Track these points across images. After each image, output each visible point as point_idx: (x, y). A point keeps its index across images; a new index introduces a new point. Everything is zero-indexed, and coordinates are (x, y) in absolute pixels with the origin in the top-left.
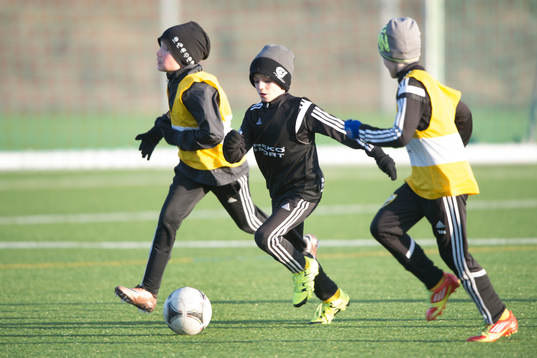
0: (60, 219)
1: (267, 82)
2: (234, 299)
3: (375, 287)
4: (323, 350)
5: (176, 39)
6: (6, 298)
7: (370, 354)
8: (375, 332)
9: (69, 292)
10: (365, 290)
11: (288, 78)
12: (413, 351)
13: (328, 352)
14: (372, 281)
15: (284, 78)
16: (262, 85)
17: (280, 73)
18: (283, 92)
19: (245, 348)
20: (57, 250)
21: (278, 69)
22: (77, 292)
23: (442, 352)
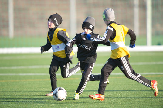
0: (41, 67)
1: (87, 29)
2: (91, 90)
3: (132, 86)
4: (117, 104)
5: (55, 19)
6: (26, 90)
7: (130, 105)
8: (132, 99)
9: (44, 88)
10: (129, 87)
11: (93, 28)
12: (143, 105)
13: (118, 105)
14: (131, 85)
15: (92, 28)
16: (86, 30)
17: (91, 27)
18: (91, 32)
19: (94, 104)
20: (41, 76)
21: (91, 25)
22: (46, 88)
23: (151, 105)
